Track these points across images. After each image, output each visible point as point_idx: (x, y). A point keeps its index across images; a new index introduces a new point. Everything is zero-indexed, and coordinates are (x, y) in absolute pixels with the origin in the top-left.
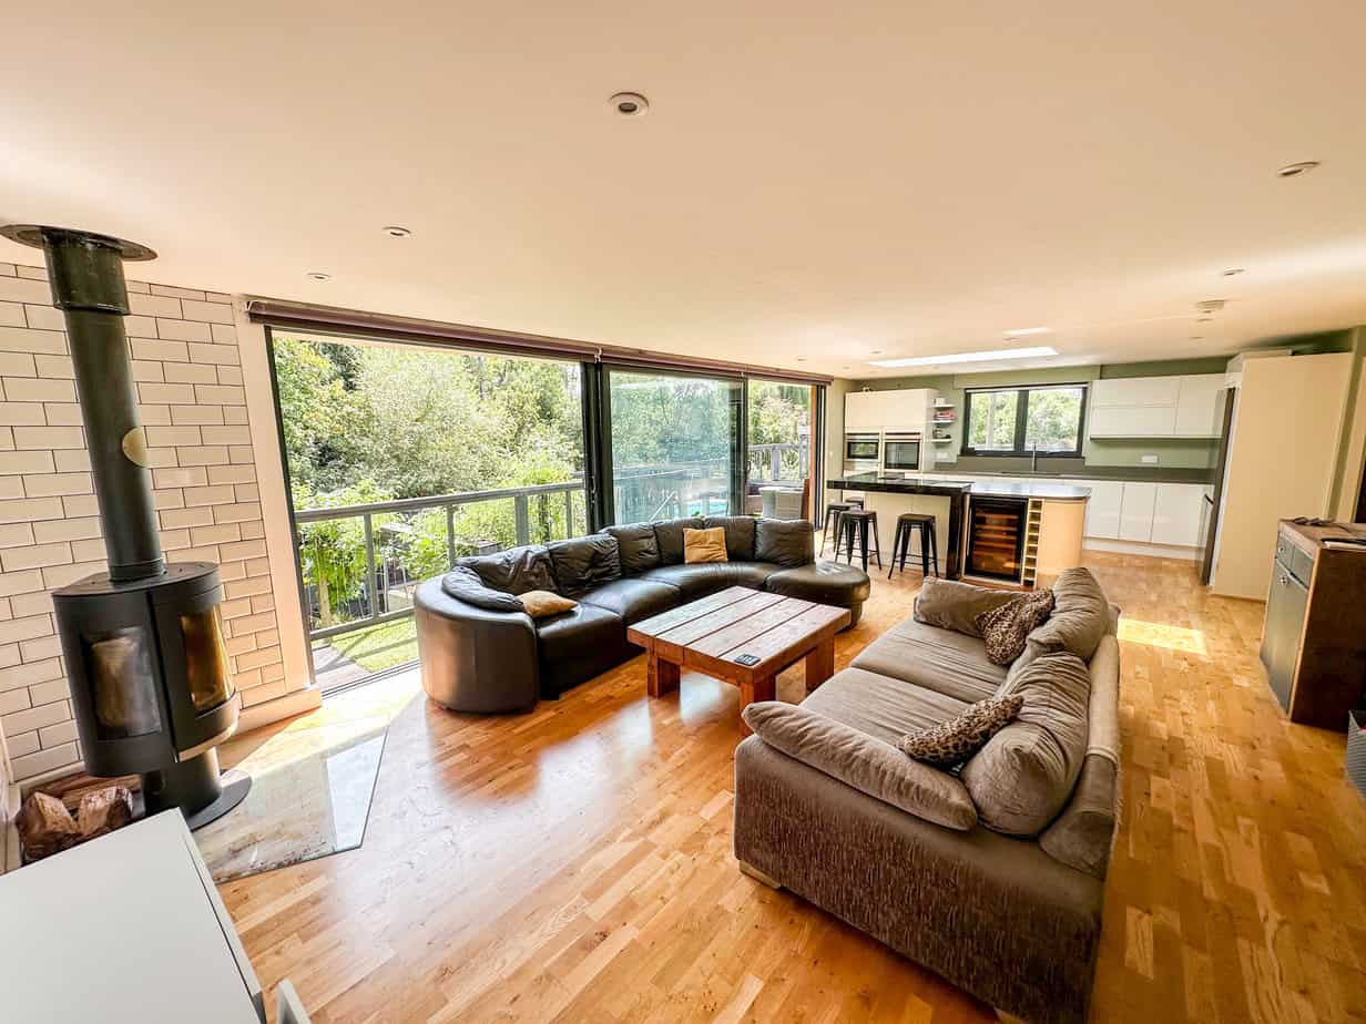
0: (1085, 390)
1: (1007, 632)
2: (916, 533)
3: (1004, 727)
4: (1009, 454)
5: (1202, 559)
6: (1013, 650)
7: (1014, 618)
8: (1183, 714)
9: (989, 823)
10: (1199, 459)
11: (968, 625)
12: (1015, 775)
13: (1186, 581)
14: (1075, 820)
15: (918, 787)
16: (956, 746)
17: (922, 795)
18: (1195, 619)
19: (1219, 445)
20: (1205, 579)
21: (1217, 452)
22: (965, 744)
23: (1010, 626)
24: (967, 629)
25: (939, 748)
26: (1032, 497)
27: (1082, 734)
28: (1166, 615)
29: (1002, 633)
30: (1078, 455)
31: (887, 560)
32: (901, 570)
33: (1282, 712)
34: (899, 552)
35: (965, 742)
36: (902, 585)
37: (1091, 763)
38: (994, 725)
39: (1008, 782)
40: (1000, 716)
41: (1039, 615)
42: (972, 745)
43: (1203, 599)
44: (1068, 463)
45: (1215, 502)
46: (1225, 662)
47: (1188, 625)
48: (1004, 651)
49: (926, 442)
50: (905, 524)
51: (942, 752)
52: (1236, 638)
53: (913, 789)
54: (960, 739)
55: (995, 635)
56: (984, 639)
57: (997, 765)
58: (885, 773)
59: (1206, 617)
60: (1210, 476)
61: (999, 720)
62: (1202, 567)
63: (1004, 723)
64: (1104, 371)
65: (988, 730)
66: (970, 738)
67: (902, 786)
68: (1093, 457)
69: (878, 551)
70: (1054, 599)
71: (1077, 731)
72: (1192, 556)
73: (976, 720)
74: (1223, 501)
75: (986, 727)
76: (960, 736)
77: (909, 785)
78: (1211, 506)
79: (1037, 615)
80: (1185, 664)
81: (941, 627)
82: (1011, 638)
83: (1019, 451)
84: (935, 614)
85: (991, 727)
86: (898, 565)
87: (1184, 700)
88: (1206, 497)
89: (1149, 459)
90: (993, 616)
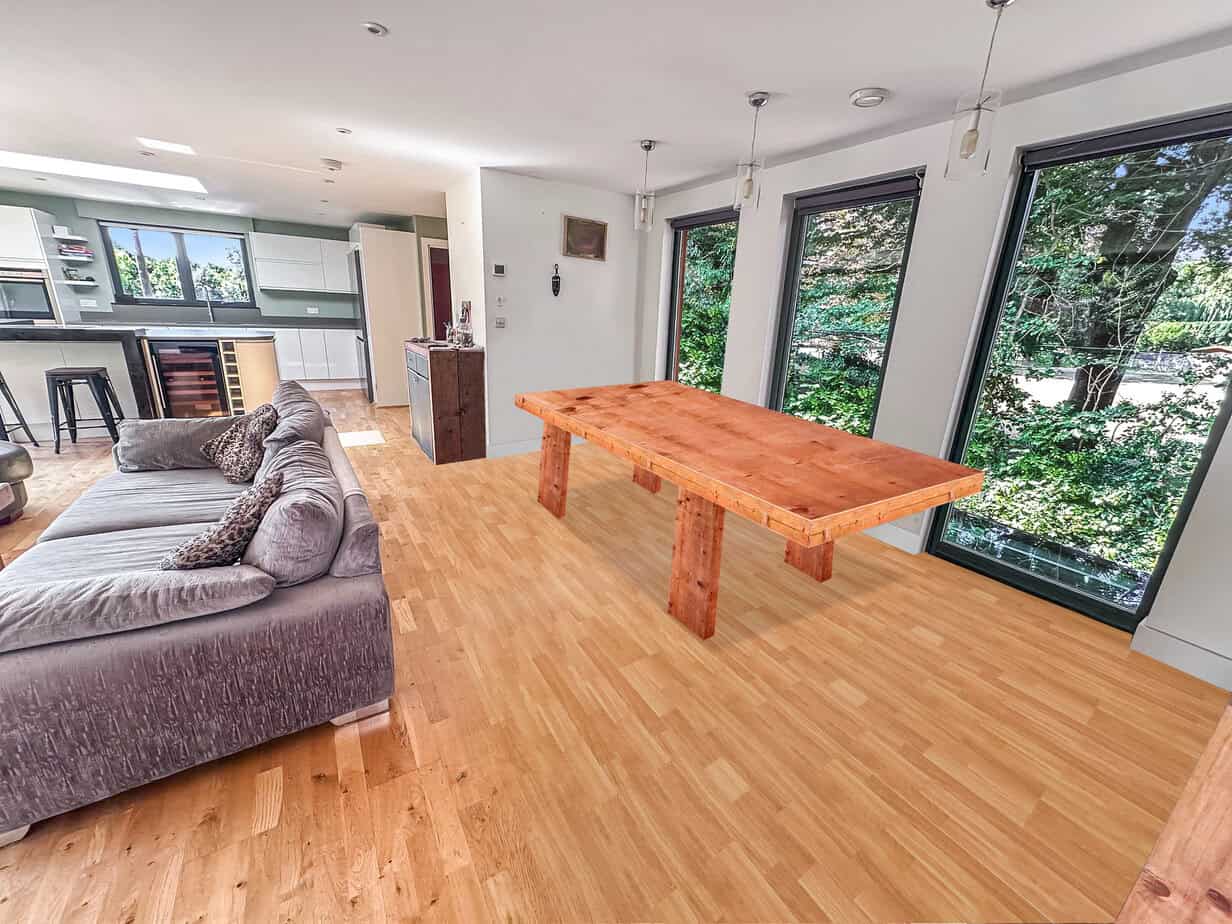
0: (243, 241)
1: (240, 451)
2: (83, 392)
3: (273, 502)
4: (179, 304)
5: (367, 387)
6: (251, 465)
7: (243, 437)
8: (385, 480)
9: (286, 582)
10: (345, 311)
11: (193, 458)
12: (298, 526)
13: (359, 402)
14: (353, 539)
15: (204, 587)
16: (231, 537)
17: (211, 592)
18: (373, 424)
19: (356, 299)
20: (371, 399)
21: (358, 305)
22: (240, 532)
23: (242, 445)
24: (196, 463)
25: (214, 545)
26: (222, 339)
27: (336, 486)
28: (355, 426)
29: (235, 453)
30: (252, 305)
31: (46, 434)
32: (74, 442)
33: (431, 461)
34: (63, 418)
35: (240, 529)
36: (80, 456)
37: (349, 501)
38: (263, 504)
39: (293, 536)
40: (266, 494)
41: (268, 425)
42: (248, 530)
43: (373, 411)
44: (246, 311)
45: (365, 339)
46: (396, 444)
47: (369, 428)
48: (242, 468)
49: (56, 284)
50: (60, 383)
51: (217, 548)
52: (398, 430)
53: (198, 592)
54: (234, 529)
55: (227, 459)
56: (217, 468)
57: (279, 526)
58: (155, 595)
59: (380, 421)
60: (356, 323)
61: (267, 498)
62: (367, 393)
63: (272, 499)
64: (257, 224)
65: (260, 510)
66: (244, 523)
67: (182, 597)
68: (268, 307)
69: (23, 424)
70: (275, 411)
71: (332, 485)
72: (358, 386)
73: (244, 507)
74: (369, 338)
75: (257, 508)
76: (233, 525)
77: (192, 590)
78: (363, 344)
79: (265, 426)
80: (375, 452)
81: (162, 469)
82: (247, 454)
83: (191, 300)
84: (150, 457)
85: (260, 507)
86: (66, 434)
87: (382, 473)
88: (358, 338)
89: (312, 311)
90: (220, 443)
